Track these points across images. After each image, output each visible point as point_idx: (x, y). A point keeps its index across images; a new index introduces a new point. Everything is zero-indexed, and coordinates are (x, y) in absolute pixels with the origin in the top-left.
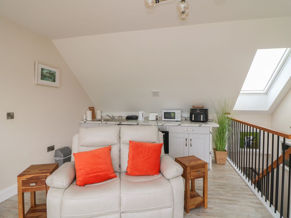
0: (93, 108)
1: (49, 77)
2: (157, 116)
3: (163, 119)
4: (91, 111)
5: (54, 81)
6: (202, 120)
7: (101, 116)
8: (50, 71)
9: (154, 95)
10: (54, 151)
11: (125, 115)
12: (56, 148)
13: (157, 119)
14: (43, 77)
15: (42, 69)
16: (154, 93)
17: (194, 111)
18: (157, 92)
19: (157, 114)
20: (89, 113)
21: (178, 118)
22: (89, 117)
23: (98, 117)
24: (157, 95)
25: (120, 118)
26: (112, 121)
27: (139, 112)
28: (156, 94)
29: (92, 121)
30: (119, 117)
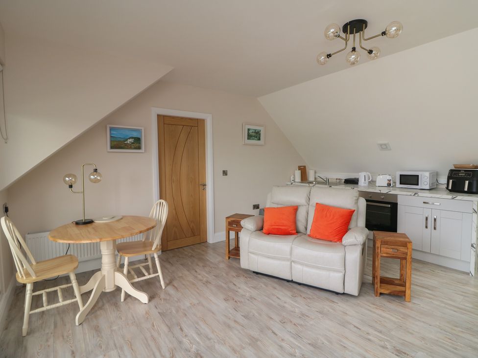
0: (305, 167)
1: (254, 136)
2: (390, 180)
3: (398, 185)
4: (300, 171)
5: (259, 139)
6: (466, 189)
7: (315, 178)
8: (255, 130)
9: (382, 148)
10: (259, 210)
11: (345, 176)
12: (260, 208)
13: (389, 185)
14: (250, 137)
15: (249, 130)
16: (381, 145)
17: (454, 174)
18: (385, 145)
19: (389, 178)
20: (298, 174)
21: (425, 182)
22: (298, 178)
23: (311, 178)
24: (387, 148)
25: (338, 181)
26: (326, 184)
27: (360, 174)
28: (384, 147)
29: (301, 182)
30: (337, 179)
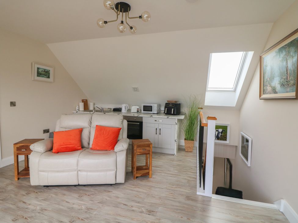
0: (87, 100)
1: (44, 75)
2: (138, 109)
3: (143, 112)
4: (83, 103)
5: (49, 77)
6: (172, 113)
7: (94, 108)
8: (45, 70)
9: (134, 90)
10: (49, 133)
11: (113, 107)
12: (50, 131)
13: (138, 111)
14: (39, 74)
15: (38, 68)
16: (134, 88)
17: (168, 105)
18: (136, 88)
19: (138, 107)
20: (82, 105)
21: (155, 110)
22: (82, 108)
23: (91, 108)
24: (137, 90)
25: (109, 110)
26: (102, 112)
27: (122, 105)
28: (136, 89)
29: (84, 111)
30: (108, 108)
